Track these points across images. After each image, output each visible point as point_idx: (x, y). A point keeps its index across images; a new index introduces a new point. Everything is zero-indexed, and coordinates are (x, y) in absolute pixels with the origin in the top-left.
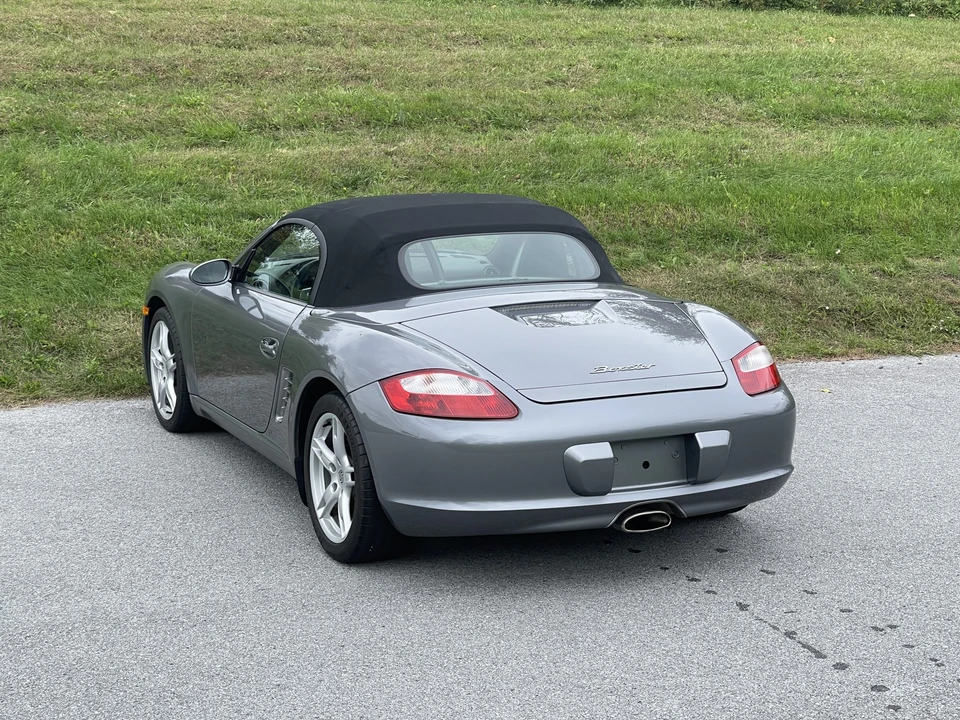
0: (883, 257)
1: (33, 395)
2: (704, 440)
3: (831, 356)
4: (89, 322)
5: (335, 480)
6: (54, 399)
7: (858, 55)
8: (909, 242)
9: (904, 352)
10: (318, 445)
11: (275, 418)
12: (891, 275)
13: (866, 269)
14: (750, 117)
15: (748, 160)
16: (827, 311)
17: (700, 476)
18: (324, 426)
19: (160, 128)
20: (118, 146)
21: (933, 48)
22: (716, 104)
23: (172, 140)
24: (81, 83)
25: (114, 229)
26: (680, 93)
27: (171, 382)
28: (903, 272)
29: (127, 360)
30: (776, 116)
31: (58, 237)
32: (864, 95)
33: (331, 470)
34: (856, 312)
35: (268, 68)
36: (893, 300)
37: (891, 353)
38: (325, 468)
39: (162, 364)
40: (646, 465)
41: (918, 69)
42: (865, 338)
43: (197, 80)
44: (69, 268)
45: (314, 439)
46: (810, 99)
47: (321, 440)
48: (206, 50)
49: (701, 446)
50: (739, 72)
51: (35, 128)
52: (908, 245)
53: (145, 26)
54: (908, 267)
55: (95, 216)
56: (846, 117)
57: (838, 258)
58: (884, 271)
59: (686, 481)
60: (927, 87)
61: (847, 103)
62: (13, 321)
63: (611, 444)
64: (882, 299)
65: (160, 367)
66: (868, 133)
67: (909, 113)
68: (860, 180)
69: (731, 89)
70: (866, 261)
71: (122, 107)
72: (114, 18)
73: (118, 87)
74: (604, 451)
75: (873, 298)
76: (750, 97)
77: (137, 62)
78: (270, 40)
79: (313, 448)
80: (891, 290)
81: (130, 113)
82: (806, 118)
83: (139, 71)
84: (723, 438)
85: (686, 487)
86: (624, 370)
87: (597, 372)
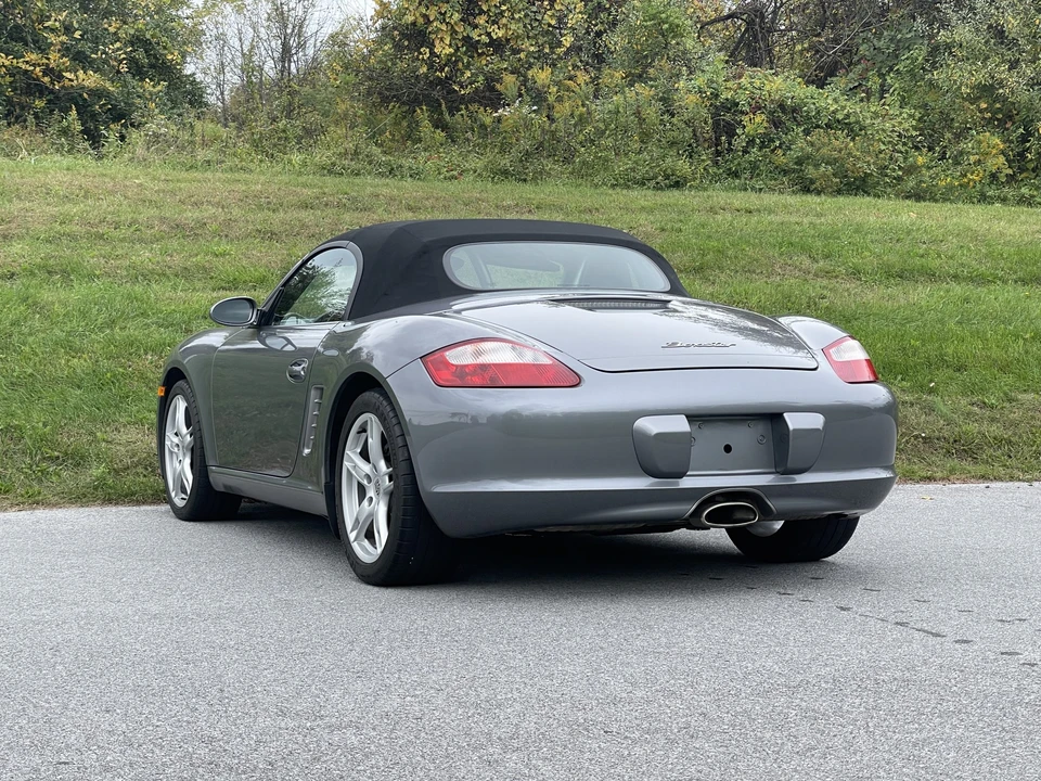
0: (983, 390)
1: (34, 501)
2: (794, 421)
3: (930, 479)
4: (98, 434)
5: (371, 493)
6: (55, 505)
7: (941, 227)
8: (1010, 379)
9: (1012, 479)
10: (352, 460)
11: (302, 452)
12: (992, 407)
13: (964, 402)
14: (827, 274)
15: (827, 307)
16: (923, 438)
17: (790, 464)
18: (358, 433)
19: (186, 273)
20: (138, 289)
21: (1022, 223)
22: (790, 262)
23: (199, 285)
24: (101, 237)
25: (131, 354)
26: (750, 251)
27: (187, 461)
28: (1007, 405)
29: (140, 469)
30: (856, 273)
31: (68, 361)
32: (951, 258)
33: (365, 482)
34: (955, 441)
35: (304, 226)
36: (995, 430)
37: (997, 479)
38: (359, 483)
39: (178, 445)
40: (728, 449)
41: (1008, 238)
42: (968, 465)
43: (226, 236)
44: (79, 387)
45: (347, 452)
46: (892, 258)
47: (355, 452)
48: (236, 212)
49: (791, 427)
50: (813, 236)
51: (49, 272)
52: (1010, 381)
53: (173, 193)
54: (1010, 400)
55: (110, 341)
56: (932, 276)
57: (931, 391)
58: (984, 403)
59: (774, 470)
60: (1019, 253)
61: (934, 263)
62: (13, 432)
63: (687, 417)
64: (985, 428)
65: (176, 450)
66: (958, 289)
67: (1001, 274)
68: (952, 324)
69: (806, 250)
70: (964, 394)
71: (145, 256)
72: (141, 185)
73: (141, 240)
74: (680, 425)
75: (973, 428)
76: (827, 257)
77: (163, 220)
78: (306, 206)
79: (346, 464)
80: (993, 420)
81: (153, 260)
82: (889, 275)
83: (164, 227)
84: (816, 421)
85: (772, 476)
86: (700, 346)
87: (669, 346)
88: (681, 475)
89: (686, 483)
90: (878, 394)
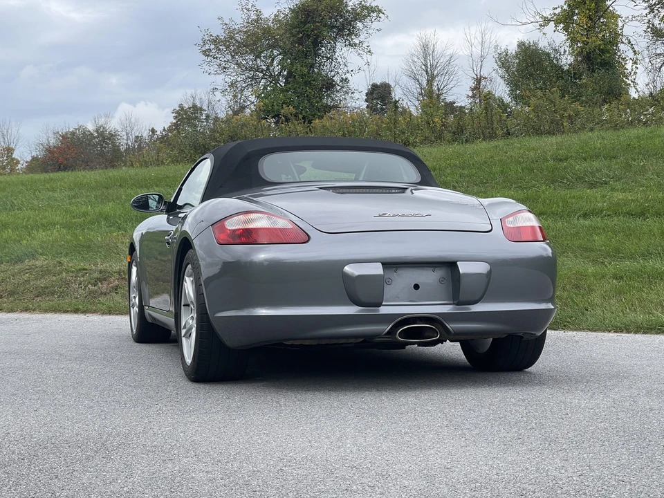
2: (463, 268)
17: (461, 297)
40: (416, 287)
49: (462, 272)
59: (452, 302)
63: (383, 264)
74: (377, 269)
84: (482, 268)
85: (451, 306)
86: (403, 216)
87: (380, 216)
88: (379, 305)
89: (384, 310)
90: (542, 249)
